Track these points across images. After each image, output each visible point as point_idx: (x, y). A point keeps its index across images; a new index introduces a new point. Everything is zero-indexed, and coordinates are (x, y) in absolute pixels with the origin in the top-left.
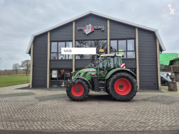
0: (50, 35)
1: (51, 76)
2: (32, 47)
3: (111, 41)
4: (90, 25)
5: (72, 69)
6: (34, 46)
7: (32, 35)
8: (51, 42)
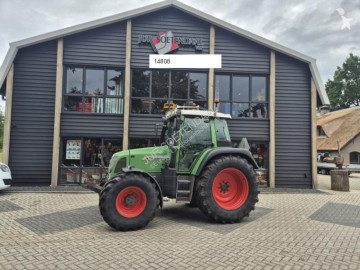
0: (64, 47)
1: (64, 155)
2: (11, 74)
3: (217, 76)
4: (170, 34)
5: (122, 138)
6: (14, 75)
7: (10, 44)
8: (66, 66)
